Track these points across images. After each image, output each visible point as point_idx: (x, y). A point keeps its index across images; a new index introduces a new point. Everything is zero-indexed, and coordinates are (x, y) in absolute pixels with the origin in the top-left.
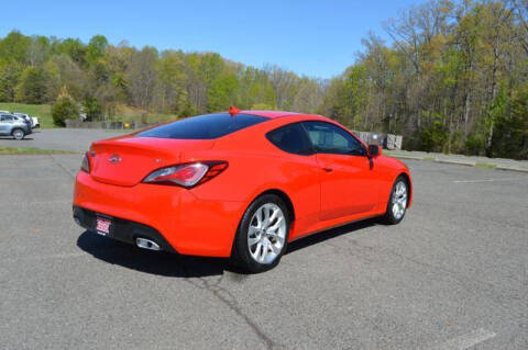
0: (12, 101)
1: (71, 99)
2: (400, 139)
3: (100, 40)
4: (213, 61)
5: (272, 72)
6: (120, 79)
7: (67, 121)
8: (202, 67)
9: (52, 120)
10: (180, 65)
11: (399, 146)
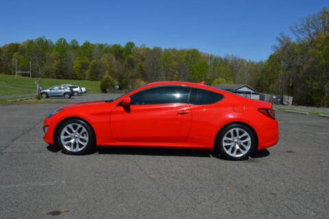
0: (84, 79)
1: (110, 78)
2: (291, 99)
3: (131, 45)
4: (194, 54)
5: (231, 59)
6: (141, 66)
7: (107, 90)
8: (187, 58)
9: (100, 89)
10: (174, 57)
11: (291, 103)
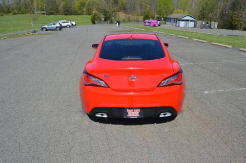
1: (98, 13)
6: (122, 3)
7: (96, 22)
11: (216, 27)
